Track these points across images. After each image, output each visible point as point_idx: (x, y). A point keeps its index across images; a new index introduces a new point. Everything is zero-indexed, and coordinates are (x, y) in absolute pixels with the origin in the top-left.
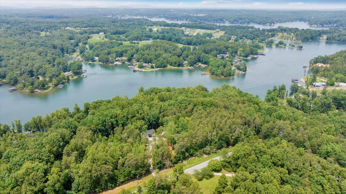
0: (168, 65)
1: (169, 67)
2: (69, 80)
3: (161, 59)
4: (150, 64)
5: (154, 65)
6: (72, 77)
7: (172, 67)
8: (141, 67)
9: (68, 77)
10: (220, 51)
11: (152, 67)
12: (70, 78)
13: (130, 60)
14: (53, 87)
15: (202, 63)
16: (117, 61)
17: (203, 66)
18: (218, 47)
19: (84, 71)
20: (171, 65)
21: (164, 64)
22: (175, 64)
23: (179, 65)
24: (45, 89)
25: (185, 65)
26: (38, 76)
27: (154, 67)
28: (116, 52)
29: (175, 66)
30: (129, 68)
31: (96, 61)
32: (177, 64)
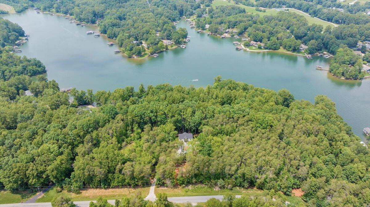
0: (281, 47)
1: (282, 50)
2: (167, 49)
3: (273, 39)
4: (259, 43)
5: (262, 45)
6: (172, 46)
7: (285, 51)
8: (247, 45)
9: (167, 46)
10: (366, 37)
11: (260, 48)
12: (169, 47)
13: (241, 34)
14: (149, 55)
15: (328, 52)
16: (226, 32)
17: (327, 57)
18: (366, 31)
19: (187, 40)
20: (285, 48)
21: (275, 46)
22: (289, 47)
23: (294, 50)
24: (141, 56)
25: (303, 51)
26: (141, 41)
27: (263, 47)
28: (229, 22)
29: (289, 51)
30: (234, 44)
31: (206, 29)
32: (292, 48)
